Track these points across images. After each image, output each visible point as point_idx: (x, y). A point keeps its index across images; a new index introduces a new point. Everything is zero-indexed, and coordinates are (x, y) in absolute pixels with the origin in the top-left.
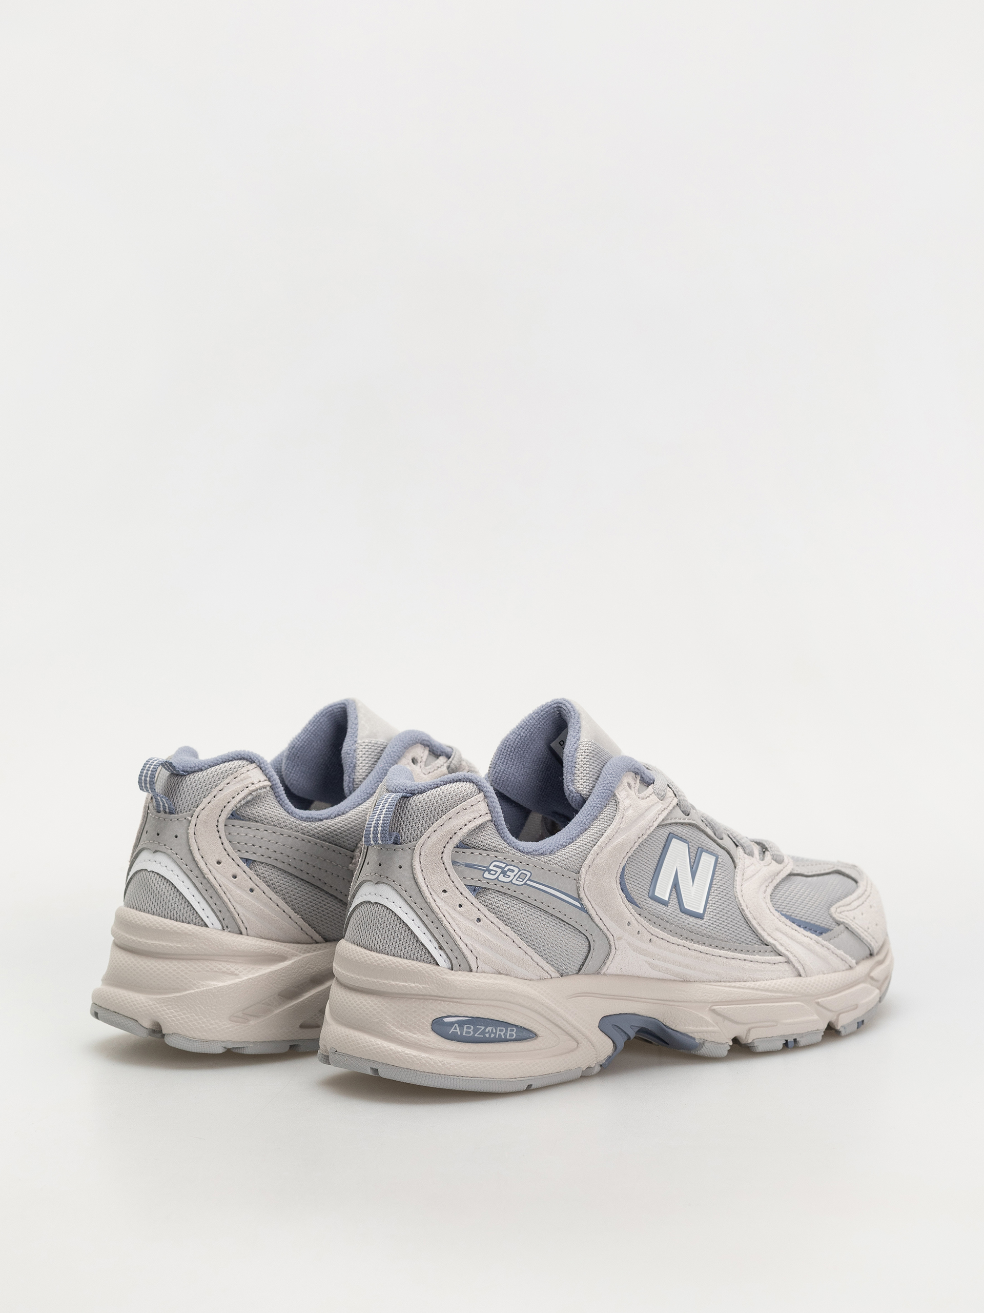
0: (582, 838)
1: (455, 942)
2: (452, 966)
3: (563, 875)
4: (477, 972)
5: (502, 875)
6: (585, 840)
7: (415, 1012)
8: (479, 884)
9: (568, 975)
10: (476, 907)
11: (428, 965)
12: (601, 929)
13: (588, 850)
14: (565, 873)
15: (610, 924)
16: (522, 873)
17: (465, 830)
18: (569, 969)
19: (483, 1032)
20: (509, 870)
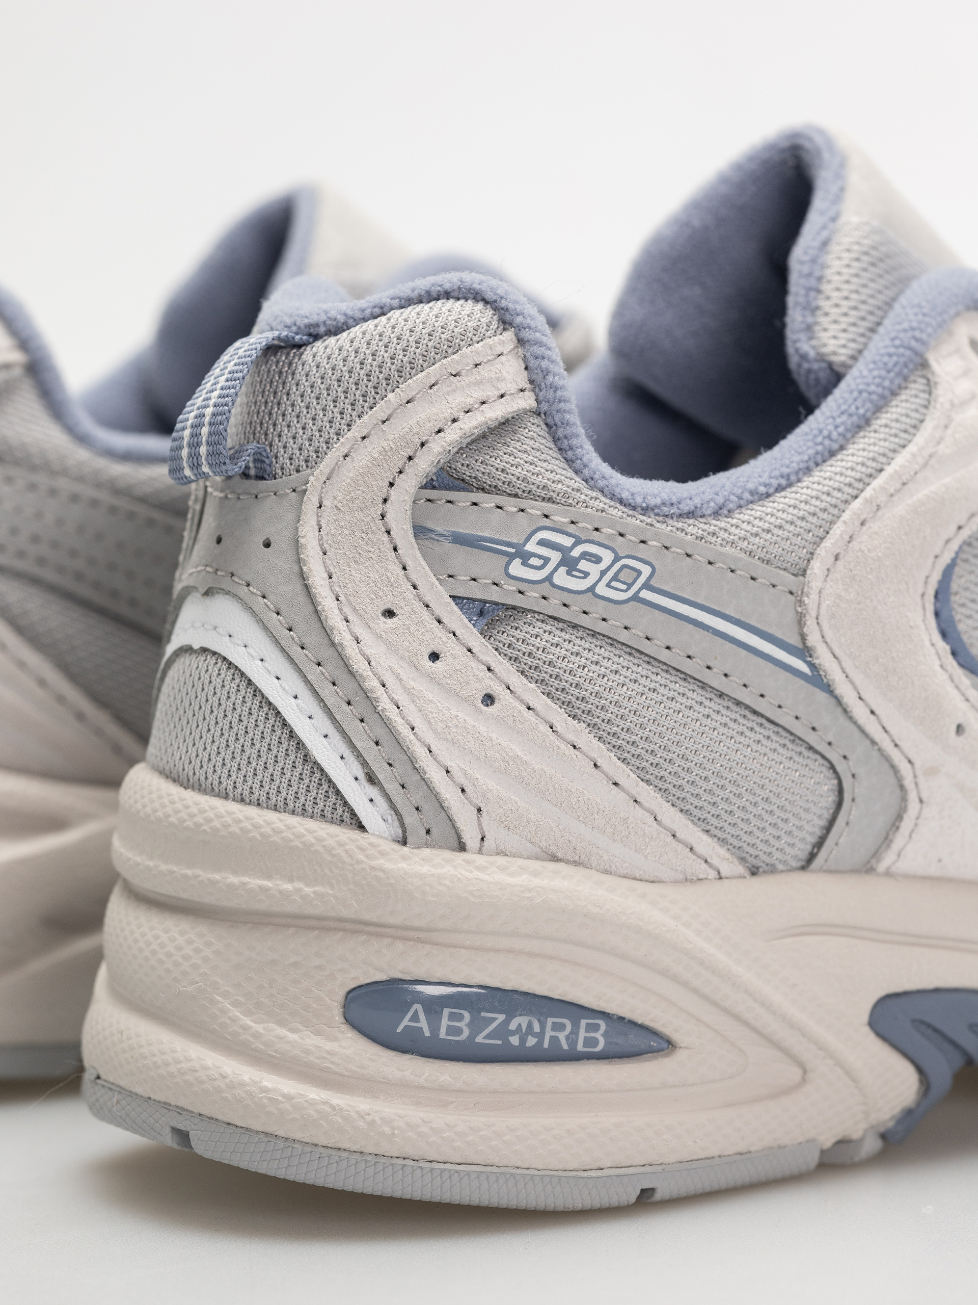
0: (817, 475)
1: (412, 761)
2: (404, 831)
3: (753, 579)
4: (480, 852)
5: (563, 570)
6: (827, 482)
7: (296, 965)
8: (494, 595)
9: (772, 870)
10: (480, 661)
11: (334, 829)
12: (873, 742)
13: (836, 512)
14: (760, 570)
15: (900, 727)
16: (625, 566)
17: (453, 435)
18: (777, 855)
19: (503, 1032)
20: (585, 555)
